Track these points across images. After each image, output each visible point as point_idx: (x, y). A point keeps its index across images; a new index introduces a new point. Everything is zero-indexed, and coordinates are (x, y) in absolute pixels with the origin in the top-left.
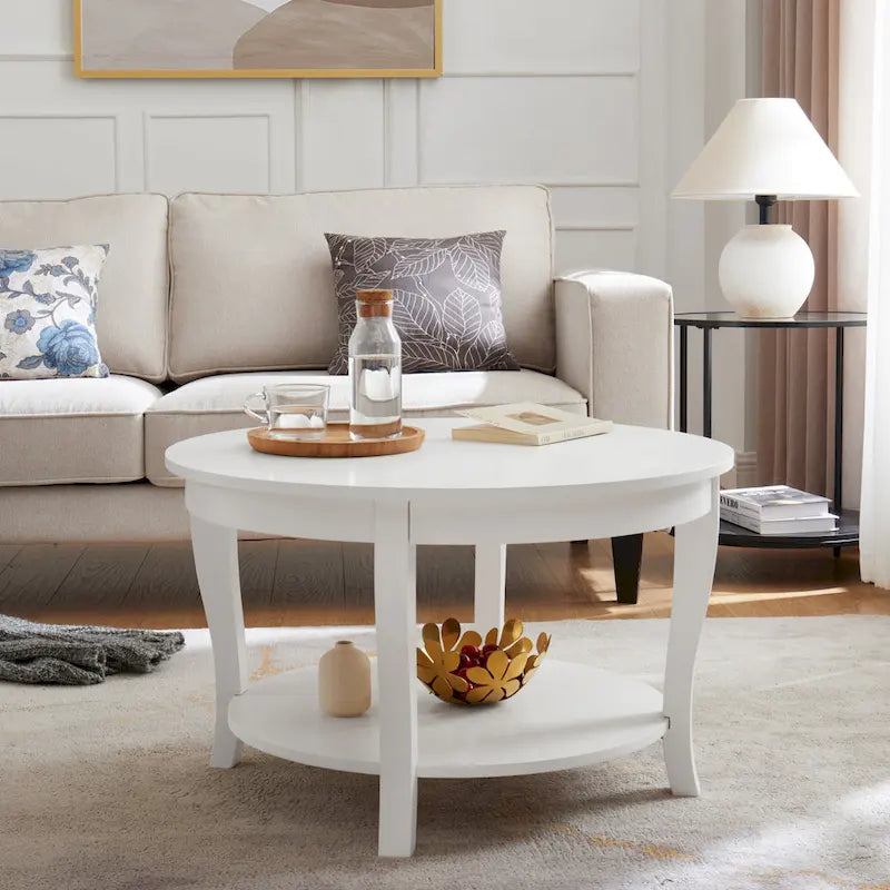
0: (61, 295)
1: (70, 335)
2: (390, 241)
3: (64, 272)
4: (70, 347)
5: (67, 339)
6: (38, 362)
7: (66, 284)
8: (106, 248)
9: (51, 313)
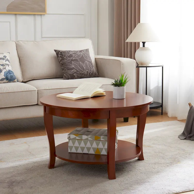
0: (6, 64)
1: (10, 73)
2: (70, 51)
3: (5, 59)
4: (11, 75)
5: (10, 74)
6: (4, 79)
7: (6, 62)
8: (9, 53)
9: (5, 68)
